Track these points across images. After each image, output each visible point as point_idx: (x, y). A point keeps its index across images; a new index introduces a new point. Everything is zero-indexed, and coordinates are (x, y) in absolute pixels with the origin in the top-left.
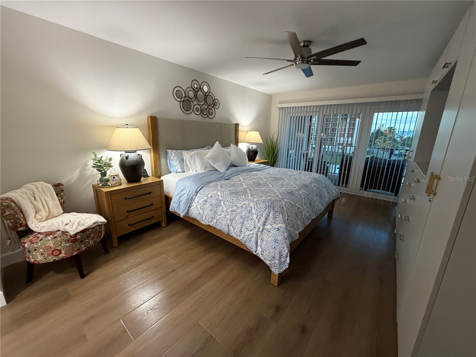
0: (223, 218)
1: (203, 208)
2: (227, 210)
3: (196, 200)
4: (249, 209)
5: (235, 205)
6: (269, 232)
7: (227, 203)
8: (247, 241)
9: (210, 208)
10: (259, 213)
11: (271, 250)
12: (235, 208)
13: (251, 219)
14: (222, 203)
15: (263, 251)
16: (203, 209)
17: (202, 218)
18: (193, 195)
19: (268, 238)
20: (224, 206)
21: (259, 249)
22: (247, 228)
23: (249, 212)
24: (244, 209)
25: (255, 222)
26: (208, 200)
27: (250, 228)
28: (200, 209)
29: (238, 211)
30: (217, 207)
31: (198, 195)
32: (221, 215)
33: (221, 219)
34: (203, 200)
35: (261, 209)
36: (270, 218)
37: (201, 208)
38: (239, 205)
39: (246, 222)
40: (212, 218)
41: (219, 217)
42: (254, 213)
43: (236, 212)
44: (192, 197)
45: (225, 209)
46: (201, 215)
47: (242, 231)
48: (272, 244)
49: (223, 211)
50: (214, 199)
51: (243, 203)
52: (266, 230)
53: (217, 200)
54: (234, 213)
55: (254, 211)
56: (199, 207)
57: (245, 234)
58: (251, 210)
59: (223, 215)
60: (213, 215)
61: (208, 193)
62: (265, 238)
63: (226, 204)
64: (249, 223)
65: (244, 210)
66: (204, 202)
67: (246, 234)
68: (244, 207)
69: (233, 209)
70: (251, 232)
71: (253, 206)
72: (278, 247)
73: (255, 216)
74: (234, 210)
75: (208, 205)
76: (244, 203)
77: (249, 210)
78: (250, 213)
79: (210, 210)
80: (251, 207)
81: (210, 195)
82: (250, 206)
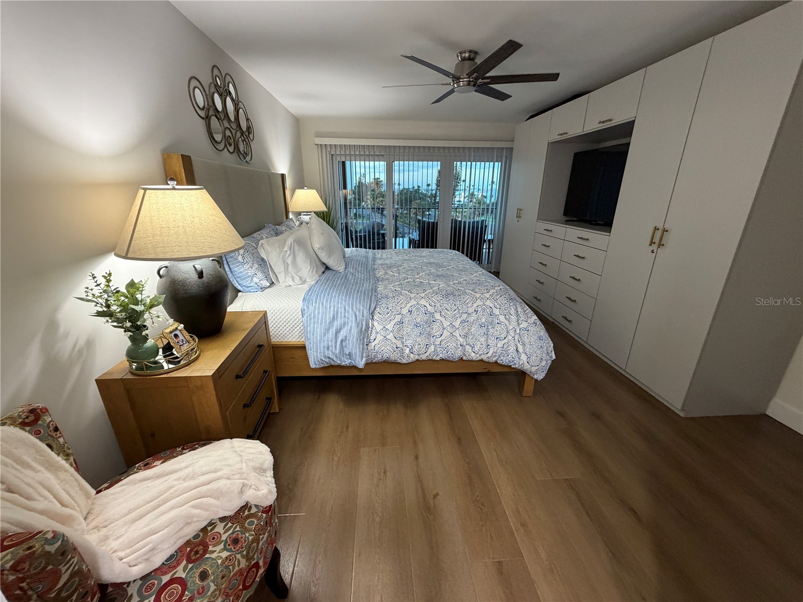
0: (449, 339)
1: (401, 336)
2: (451, 324)
3: (378, 326)
4: (488, 310)
5: (465, 311)
6: (528, 331)
7: (448, 313)
8: (503, 355)
9: (417, 331)
10: (505, 311)
11: (539, 352)
12: (465, 316)
13: (498, 323)
14: (437, 316)
15: (530, 358)
16: (400, 338)
17: (402, 353)
18: (366, 320)
19: (531, 339)
20: (443, 319)
21: (524, 357)
22: (497, 338)
23: (491, 315)
24: (481, 313)
25: (506, 325)
26: (406, 320)
27: (502, 335)
28: (394, 340)
29: (471, 319)
30: (429, 326)
31: (375, 317)
32: (441, 335)
33: (445, 341)
34: (393, 323)
35: (504, 305)
36: (519, 313)
37: (395, 338)
38: (471, 310)
39: (491, 330)
40: (427, 345)
41: (439, 340)
42: (498, 313)
43: (468, 321)
44: (366, 325)
45: (446, 324)
46: (399, 349)
47: (488, 345)
48: (537, 345)
49: (444, 329)
50: (418, 315)
51: (475, 305)
52: (523, 330)
53: (426, 314)
54: (465, 324)
55: (497, 311)
56: (391, 336)
57: (496, 346)
58: (492, 312)
59: (446, 334)
60: (427, 341)
61: (398, 308)
62: (527, 341)
63: (445, 315)
64: (497, 330)
65: (483, 315)
66: (398, 326)
67: (499, 345)
68: (480, 310)
69: (462, 319)
70: (506, 341)
71: (492, 305)
72: (544, 344)
73: (502, 318)
74: (464, 320)
75: (408, 329)
76: (477, 305)
77: (489, 313)
78: (493, 316)
79: (419, 334)
80: (491, 307)
81: (405, 311)
82: (488, 306)
